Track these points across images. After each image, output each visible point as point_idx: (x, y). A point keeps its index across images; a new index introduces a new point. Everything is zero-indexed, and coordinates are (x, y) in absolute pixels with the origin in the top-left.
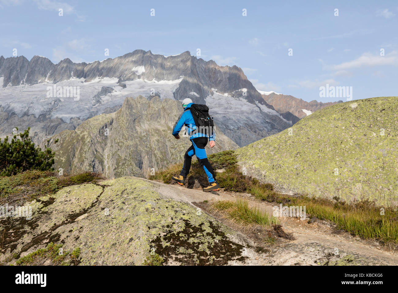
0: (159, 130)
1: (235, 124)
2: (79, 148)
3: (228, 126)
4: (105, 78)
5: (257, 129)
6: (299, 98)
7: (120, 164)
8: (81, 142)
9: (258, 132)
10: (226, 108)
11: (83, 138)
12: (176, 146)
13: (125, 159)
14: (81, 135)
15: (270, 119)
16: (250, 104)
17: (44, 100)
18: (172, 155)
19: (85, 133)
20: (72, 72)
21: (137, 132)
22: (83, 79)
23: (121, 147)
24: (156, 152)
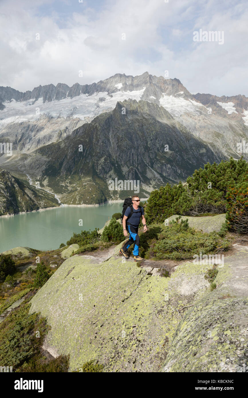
0: (138, 119)
1: (178, 113)
2: (95, 133)
3: (175, 115)
4: (100, 93)
5: (192, 116)
6: (214, 95)
7: (120, 140)
8: (96, 130)
9: (192, 117)
10: (172, 104)
11: (96, 127)
12: (149, 128)
13: (122, 137)
14: (95, 126)
15: (199, 108)
16: (186, 101)
17: (67, 109)
18: (148, 133)
19: (97, 124)
20: (81, 91)
21: (126, 121)
22: (87, 94)
23: (119, 130)
24: (138, 132)
